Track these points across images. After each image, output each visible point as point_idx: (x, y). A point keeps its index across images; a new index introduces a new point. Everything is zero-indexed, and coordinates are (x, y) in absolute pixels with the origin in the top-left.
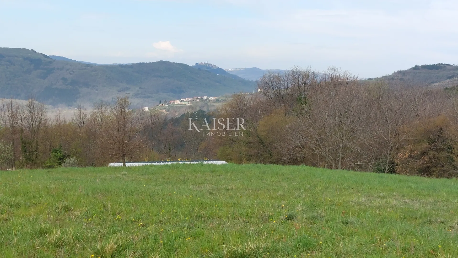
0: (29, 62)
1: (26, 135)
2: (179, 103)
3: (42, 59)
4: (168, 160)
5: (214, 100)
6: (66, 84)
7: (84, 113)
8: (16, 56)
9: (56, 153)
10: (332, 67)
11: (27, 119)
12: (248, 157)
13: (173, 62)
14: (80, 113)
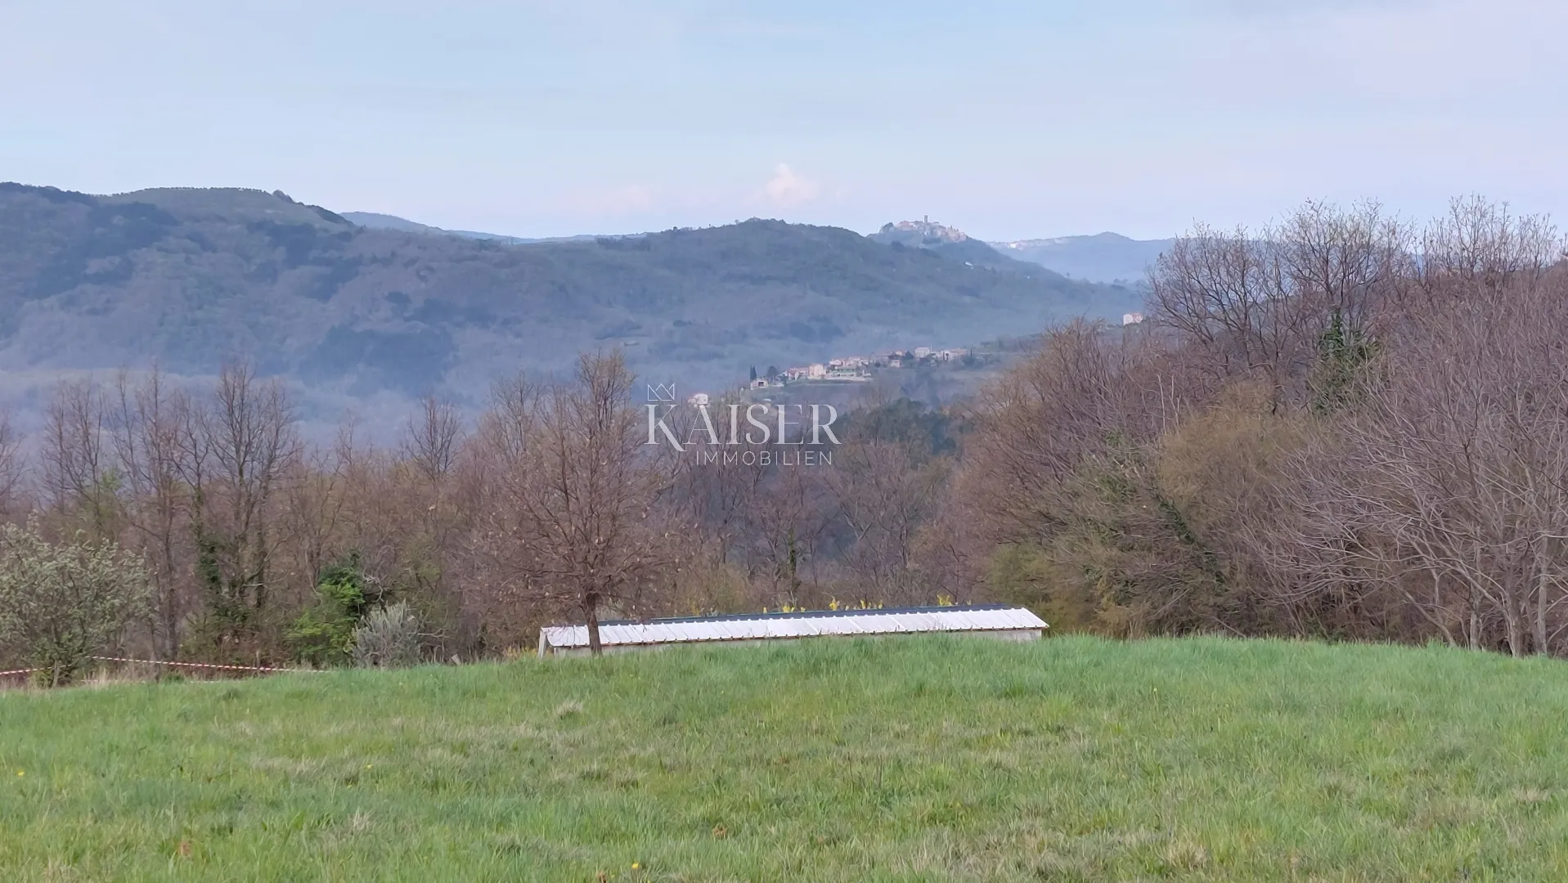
0: (267, 239)
1: (215, 516)
2: (823, 376)
3: (317, 226)
4: (786, 610)
5: (955, 362)
6: (407, 315)
7: (448, 420)
8: (221, 219)
9: (337, 583)
10: (1468, 202)
11: (220, 451)
12: (1120, 586)
13: (797, 222)
14: (433, 422)
